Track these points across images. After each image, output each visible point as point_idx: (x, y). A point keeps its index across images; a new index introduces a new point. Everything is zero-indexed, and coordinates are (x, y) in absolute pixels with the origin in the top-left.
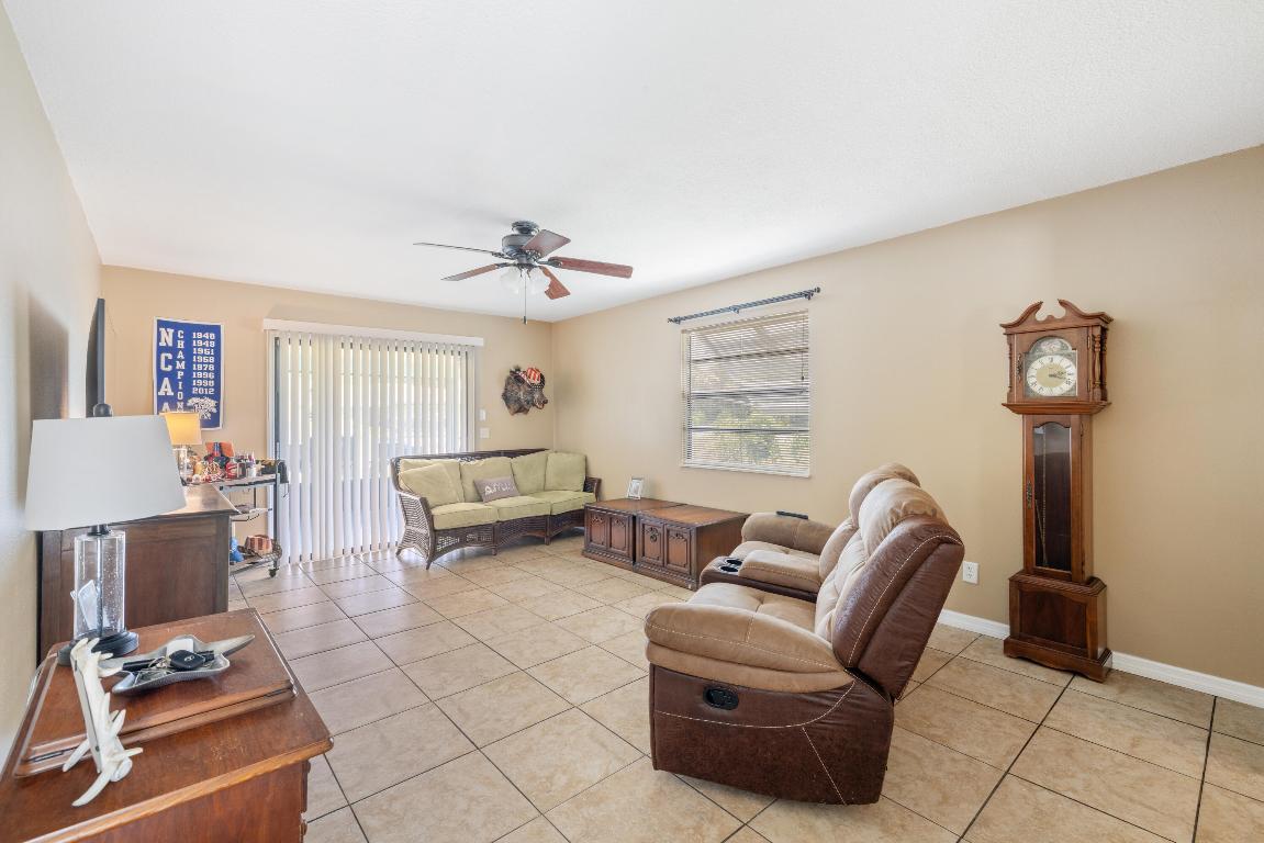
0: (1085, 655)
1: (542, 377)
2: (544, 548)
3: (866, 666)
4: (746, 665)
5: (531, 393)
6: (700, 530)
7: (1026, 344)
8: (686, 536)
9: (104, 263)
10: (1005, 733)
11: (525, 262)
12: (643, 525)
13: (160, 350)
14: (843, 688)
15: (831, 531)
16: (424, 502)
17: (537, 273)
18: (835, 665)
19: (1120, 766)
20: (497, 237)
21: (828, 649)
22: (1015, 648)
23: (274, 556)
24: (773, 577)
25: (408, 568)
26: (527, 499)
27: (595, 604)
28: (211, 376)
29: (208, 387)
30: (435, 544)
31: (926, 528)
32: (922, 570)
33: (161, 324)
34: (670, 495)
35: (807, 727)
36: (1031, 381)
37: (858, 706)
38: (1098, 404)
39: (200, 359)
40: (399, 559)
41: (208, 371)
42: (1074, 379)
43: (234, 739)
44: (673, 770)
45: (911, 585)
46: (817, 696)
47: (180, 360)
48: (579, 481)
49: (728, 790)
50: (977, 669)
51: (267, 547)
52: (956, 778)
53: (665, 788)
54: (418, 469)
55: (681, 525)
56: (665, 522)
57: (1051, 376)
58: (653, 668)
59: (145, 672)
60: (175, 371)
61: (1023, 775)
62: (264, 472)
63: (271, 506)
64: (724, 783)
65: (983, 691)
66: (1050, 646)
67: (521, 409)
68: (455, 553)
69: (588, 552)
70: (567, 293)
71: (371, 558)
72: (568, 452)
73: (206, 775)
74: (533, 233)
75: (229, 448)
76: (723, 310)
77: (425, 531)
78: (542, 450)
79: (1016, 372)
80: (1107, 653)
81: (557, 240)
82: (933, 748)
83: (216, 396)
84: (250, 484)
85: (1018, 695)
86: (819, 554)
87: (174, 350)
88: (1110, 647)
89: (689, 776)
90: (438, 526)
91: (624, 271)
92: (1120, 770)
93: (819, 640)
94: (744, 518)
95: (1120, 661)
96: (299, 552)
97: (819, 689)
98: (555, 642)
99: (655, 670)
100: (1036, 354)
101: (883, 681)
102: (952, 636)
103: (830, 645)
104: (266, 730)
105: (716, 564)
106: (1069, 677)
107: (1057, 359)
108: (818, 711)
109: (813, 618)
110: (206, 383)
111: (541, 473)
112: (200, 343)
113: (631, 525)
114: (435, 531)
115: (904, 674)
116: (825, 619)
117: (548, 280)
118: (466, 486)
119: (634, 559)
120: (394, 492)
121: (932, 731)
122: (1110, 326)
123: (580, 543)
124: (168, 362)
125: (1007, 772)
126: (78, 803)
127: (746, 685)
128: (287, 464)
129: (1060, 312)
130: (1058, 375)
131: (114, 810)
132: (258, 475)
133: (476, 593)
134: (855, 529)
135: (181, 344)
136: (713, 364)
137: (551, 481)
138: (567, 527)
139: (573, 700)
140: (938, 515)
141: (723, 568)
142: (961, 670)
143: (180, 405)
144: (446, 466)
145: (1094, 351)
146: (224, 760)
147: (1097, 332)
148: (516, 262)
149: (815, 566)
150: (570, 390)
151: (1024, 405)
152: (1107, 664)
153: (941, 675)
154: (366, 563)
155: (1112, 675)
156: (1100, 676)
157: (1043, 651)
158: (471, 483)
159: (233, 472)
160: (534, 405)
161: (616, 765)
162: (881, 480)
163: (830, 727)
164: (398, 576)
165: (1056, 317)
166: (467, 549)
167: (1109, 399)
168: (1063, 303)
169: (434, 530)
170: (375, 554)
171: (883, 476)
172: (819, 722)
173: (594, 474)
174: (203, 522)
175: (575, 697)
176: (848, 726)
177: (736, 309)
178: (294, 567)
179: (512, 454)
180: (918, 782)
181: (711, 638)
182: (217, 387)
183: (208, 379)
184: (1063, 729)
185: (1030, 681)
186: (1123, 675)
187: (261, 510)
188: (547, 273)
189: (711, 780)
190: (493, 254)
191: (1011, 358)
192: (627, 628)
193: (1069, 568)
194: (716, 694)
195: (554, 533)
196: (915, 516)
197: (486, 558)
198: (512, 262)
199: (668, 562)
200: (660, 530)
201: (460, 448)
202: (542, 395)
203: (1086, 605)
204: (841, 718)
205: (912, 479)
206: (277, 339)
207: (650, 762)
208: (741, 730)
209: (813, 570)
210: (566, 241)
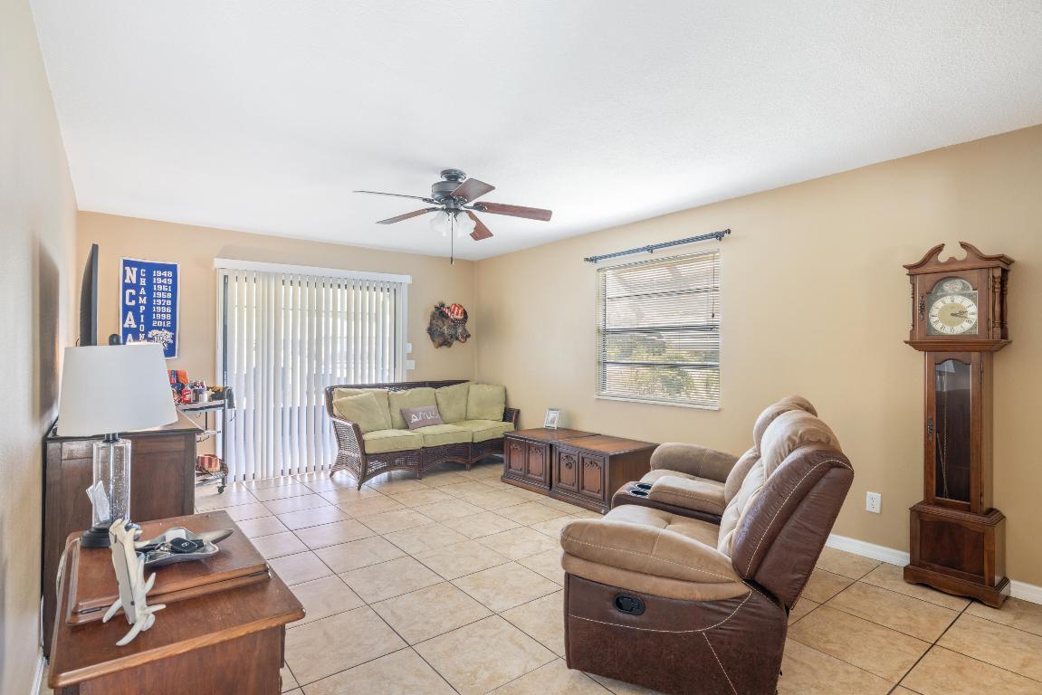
0: (983, 582)
1: (465, 313)
2: (466, 474)
3: (762, 577)
4: (651, 575)
5: (455, 327)
6: (614, 458)
7: (929, 285)
8: (600, 464)
9: (80, 209)
10: (899, 650)
11: (452, 206)
12: (560, 453)
13: (126, 286)
14: (741, 598)
15: (736, 460)
16: (356, 427)
17: (463, 217)
18: (733, 576)
19: (1009, 683)
20: (427, 184)
21: (727, 562)
22: (914, 575)
23: (221, 474)
24: (681, 500)
25: (341, 489)
26: (449, 428)
27: (512, 525)
28: (169, 310)
29: (166, 320)
30: (366, 467)
31: (819, 454)
32: (815, 491)
33: (127, 263)
34: (586, 426)
35: (707, 632)
36: (933, 320)
37: (752, 614)
38: (998, 342)
39: (159, 295)
40: (333, 481)
41: (166, 306)
42: (974, 318)
43: (227, 606)
44: (584, 669)
45: (804, 505)
46: (717, 605)
47: (143, 296)
48: (498, 411)
49: (634, 689)
50: (877, 593)
51: (216, 466)
52: (849, 688)
53: (577, 685)
54: (350, 397)
55: (594, 453)
56: (580, 450)
57: (953, 315)
58: (568, 577)
59: (152, 553)
60: (138, 305)
61: (914, 688)
62: (213, 397)
63: (219, 428)
64: (631, 682)
65: (880, 613)
66: (948, 573)
67: (446, 342)
68: (384, 475)
69: (506, 478)
70: (491, 235)
71: (306, 479)
72: (488, 384)
73: (211, 630)
74: (460, 180)
75: (184, 375)
76: (638, 250)
77: (357, 455)
78: (464, 382)
79: (918, 312)
80: (1005, 581)
81: (483, 188)
82: (828, 661)
83: (172, 329)
84: (201, 408)
85: (915, 617)
86: (724, 482)
87: (137, 287)
88: (1008, 576)
89: (600, 675)
90: (369, 450)
91: (544, 215)
92: (1007, 686)
93: (719, 555)
94: (653, 447)
95: (1018, 589)
96: (243, 472)
97: (718, 598)
98: (476, 557)
99: (569, 577)
100: (938, 294)
101: (777, 592)
102: (855, 562)
103: (730, 560)
104: (251, 602)
105: (627, 488)
106: (965, 603)
107: (958, 299)
108: (717, 618)
109: (716, 538)
110: (164, 316)
111: (463, 403)
112: (160, 281)
113: (548, 453)
114: (366, 454)
115: (797, 586)
116: (727, 537)
117: (474, 224)
118: (393, 414)
119: (550, 486)
120: (328, 419)
121: (829, 646)
122: (1012, 267)
123: (499, 470)
124: (132, 298)
125: (898, 684)
126: (121, 643)
127: (651, 592)
128: (234, 391)
129: (962, 254)
130: (961, 314)
131: (147, 649)
132: (209, 400)
133: (405, 512)
134: (757, 457)
135: (143, 282)
136: (626, 302)
137: (473, 410)
138: (487, 454)
139: (494, 608)
140: (831, 444)
141: (634, 492)
142: (861, 593)
143: (142, 336)
144: (376, 394)
145: (994, 291)
146: (223, 620)
147: (998, 273)
148: (444, 206)
149: (719, 491)
150: (492, 325)
151: (927, 342)
152: (1004, 592)
153: (842, 598)
154: (302, 483)
155: (1009, 602)
156: (996, 603)
157: (940, 578)
158: (398, 412)
159: (188, 397)
160: (457, 339)
161: (533, 665)
162: (783, 412)
163: (728, 632)
164: (332, 496)
165: (958, 259)
166: (395, 473)
167: (1010, 338)
168: (964, 245)
169: (364, 454)
170: (311, 476)
171: (782, 408)
172: (717, 628)
173: (514, 405)
174: (174, 438)
175: (496, 607)
176: (744, 631)
177: (650, 249)
178: (239, 485)
179: (436, 385)
180: (812, 689)
181: (620, 550)
182: (174, 320)
183: (166, 313)
184: (956, 649)
185: (927, 605)
186: (1021, 602)
187: (210, 432)
188: (472, 217)
189: (620, 679)
190: (425, 200)
191: (913, 298)
192: (544, 547)
193: (968, 500)
194: (624, 600)
195: (476, 459)
196: (809, 443)
197: (412, 481)
198: (440, 207)
199: (583, 488)
200: (575, 458)
201: (388, 378)
202: (465, 330)
203: (983, 534)
204: (738, 625)
205: (809, 409)
206: (226, 277)
207: (565, 663)
208: (647, 633)
209: (718, 494)
210: (491, 188)
